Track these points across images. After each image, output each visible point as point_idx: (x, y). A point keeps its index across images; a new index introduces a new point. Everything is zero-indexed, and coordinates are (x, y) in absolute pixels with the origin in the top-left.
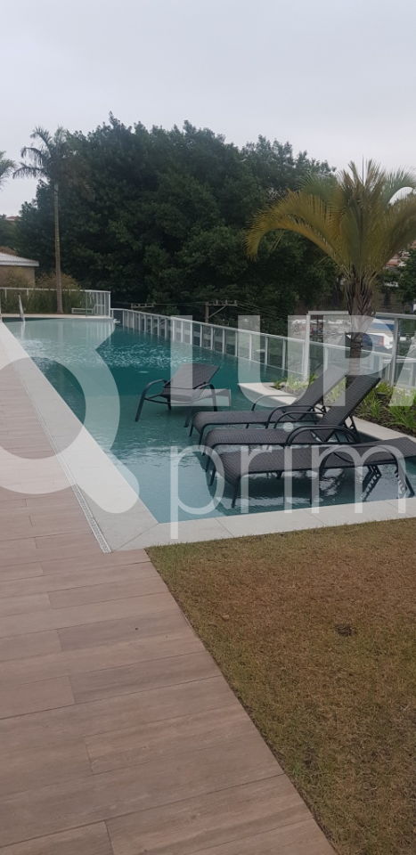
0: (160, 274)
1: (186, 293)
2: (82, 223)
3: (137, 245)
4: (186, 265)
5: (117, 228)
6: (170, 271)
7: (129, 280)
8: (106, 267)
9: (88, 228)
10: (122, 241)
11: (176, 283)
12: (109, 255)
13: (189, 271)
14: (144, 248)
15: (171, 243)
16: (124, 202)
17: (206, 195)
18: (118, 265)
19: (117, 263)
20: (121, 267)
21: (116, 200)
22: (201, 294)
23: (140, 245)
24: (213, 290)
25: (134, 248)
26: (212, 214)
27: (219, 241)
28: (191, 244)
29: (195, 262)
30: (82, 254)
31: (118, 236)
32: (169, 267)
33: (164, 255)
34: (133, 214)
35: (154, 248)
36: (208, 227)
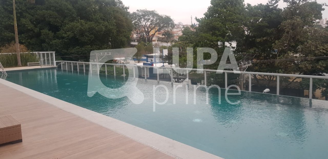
0: (51, 42)
1: (65, 51)
2: (6, 20)
3: (37, 30)
4: (63, 38)
5: (26, 22)
6: (55, 41)
7: (33, 46)
8: (21, 41)
9: (10, 23)
10: (29, 28)
11: (59, 46)
12: (23, 35)
13: (66, 41)
14: (40, 31)
15: (55, 28)
16: (28, 10)
17: (70, 7)
18: (28, 39)
19: (27, 38)
20: (29, 40)
21: (23, 9)
22: (73, 51)
23: (38, 29)
24: (79, 48)
25: (35, 31)
26: (74, 15)
27: (80, 27)
28: (65, 28)
29: (68, 36)
30: (8, 35)
31: (26, 25)
32: (55, 39)
33: (51, 34)
34: (32, 16)
35: (45, 31)
36: (72, 21)
